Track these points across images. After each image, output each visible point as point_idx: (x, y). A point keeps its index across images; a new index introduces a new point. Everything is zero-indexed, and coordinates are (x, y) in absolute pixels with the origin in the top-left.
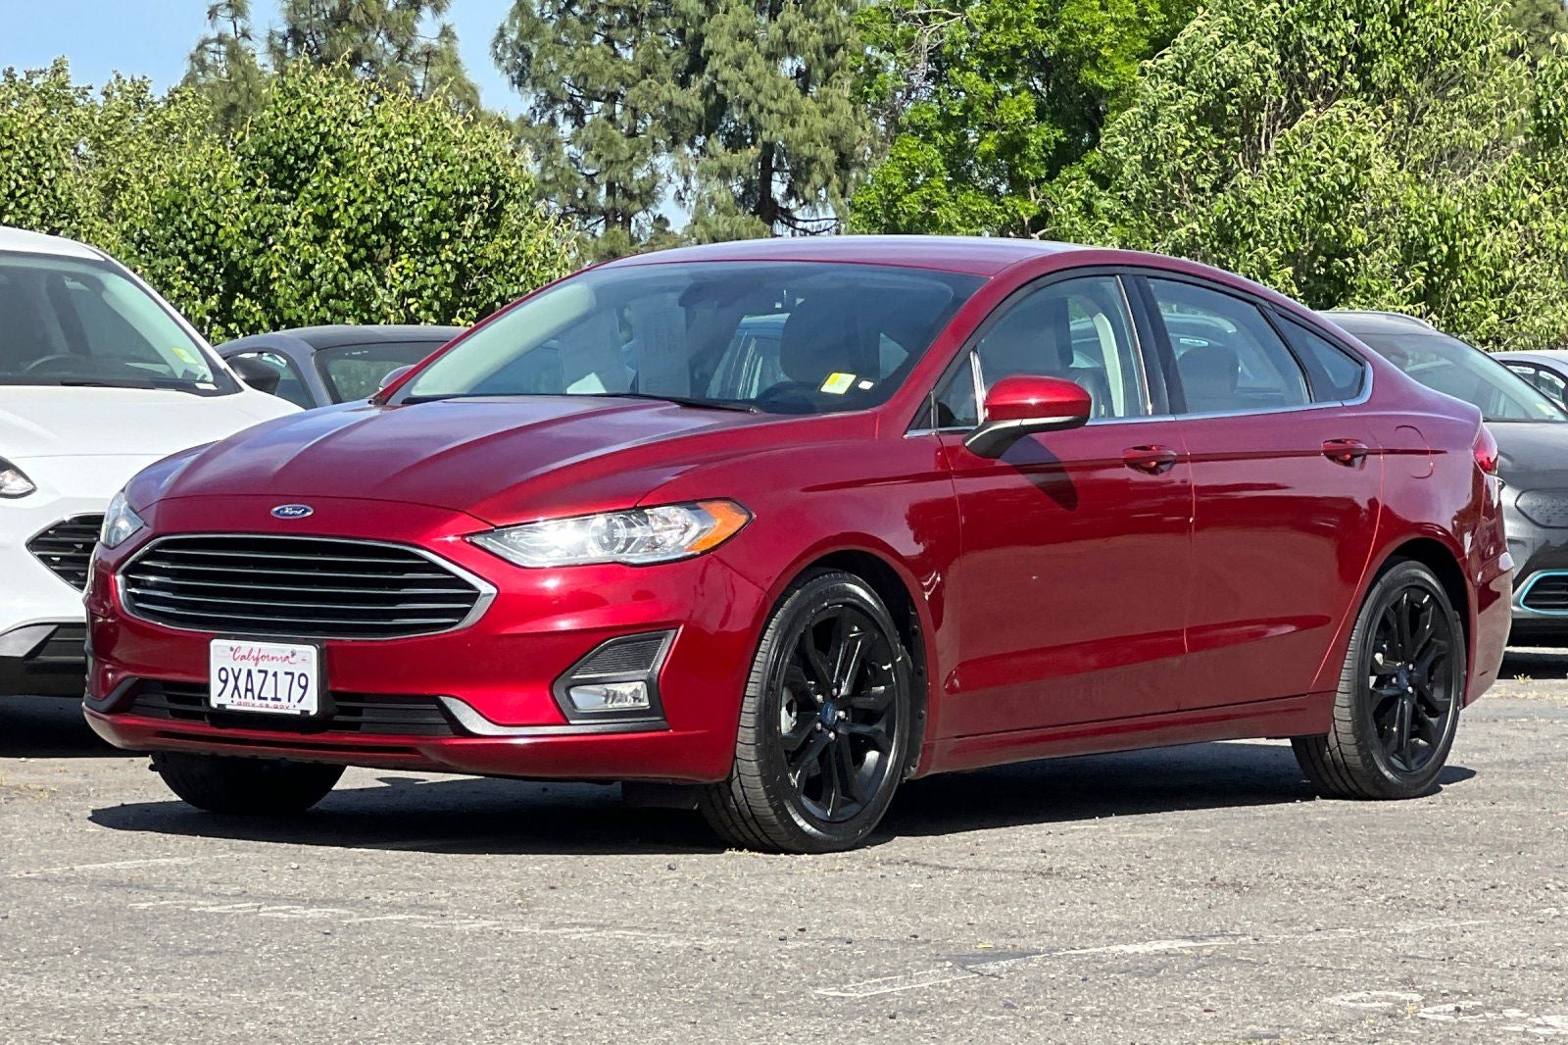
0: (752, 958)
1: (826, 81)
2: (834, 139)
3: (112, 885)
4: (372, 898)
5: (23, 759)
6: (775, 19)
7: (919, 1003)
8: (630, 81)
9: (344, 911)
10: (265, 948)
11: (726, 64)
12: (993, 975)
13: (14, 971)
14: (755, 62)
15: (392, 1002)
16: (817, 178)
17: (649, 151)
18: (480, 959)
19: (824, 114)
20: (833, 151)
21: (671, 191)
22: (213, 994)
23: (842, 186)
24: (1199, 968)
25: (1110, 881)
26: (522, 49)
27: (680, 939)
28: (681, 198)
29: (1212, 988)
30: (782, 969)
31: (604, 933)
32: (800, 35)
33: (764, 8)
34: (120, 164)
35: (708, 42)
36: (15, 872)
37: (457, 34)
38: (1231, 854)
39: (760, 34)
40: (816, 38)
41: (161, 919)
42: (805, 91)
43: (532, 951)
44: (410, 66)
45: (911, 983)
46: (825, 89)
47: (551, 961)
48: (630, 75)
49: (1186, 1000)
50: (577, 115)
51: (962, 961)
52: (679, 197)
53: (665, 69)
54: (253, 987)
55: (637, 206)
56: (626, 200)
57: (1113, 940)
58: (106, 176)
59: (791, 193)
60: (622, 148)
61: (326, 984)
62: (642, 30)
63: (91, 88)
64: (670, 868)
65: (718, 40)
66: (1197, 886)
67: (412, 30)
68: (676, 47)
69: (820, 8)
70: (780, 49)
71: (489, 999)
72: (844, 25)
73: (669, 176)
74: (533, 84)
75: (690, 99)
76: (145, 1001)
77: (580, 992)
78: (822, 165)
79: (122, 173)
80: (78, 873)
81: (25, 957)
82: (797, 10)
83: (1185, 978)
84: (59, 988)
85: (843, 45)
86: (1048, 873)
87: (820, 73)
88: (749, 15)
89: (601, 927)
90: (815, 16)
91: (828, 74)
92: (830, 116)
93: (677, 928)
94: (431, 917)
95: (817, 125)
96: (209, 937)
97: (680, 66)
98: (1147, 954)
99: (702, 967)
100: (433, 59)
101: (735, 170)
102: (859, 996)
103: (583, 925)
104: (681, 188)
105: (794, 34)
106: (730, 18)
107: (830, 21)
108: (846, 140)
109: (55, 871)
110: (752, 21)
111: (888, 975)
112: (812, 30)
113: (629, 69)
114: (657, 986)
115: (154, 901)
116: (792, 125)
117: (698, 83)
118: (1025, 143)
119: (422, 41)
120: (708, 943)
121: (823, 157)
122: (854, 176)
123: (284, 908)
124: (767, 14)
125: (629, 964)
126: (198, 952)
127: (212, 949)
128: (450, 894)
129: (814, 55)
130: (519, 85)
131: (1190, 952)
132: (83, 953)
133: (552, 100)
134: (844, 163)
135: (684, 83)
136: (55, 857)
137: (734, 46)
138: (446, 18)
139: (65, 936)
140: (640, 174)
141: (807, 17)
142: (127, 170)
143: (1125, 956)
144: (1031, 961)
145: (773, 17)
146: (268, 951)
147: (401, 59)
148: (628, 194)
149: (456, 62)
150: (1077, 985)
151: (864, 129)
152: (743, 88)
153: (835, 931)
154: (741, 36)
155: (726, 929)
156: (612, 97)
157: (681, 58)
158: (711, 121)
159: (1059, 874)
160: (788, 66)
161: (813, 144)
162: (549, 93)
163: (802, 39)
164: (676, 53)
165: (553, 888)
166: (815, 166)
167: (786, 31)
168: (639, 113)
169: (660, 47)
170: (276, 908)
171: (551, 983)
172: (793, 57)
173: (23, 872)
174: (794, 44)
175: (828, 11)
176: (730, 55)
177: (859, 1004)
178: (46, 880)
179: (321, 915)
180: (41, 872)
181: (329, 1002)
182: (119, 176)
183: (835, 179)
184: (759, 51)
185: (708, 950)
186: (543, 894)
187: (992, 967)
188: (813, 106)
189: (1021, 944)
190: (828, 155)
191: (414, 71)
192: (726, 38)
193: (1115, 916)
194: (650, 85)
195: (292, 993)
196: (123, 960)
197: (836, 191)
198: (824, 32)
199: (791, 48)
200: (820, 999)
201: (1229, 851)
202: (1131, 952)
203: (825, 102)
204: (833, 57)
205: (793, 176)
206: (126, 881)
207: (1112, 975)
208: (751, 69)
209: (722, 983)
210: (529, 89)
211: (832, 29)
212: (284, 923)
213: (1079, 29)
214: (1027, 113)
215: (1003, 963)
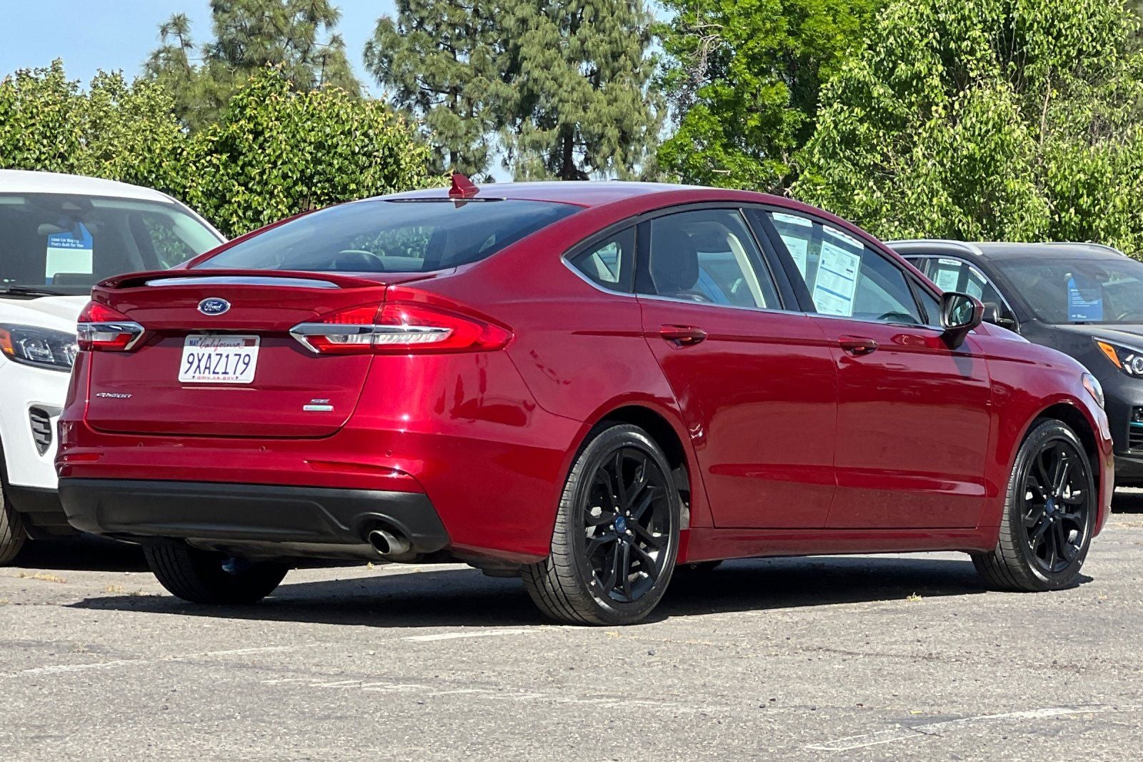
0: (747, 721)
1: (612, 79)
2: (618, 121)
3: (241, 666)
4: (440, 677)
5: (127, 573)
6: (575, 33)
7: (887, 755)
8: (467, 78)
9: (424, 687)
10: (379, 714)
11: (536, 66)
12: (934, 734)
13: (198, 731)
14: (559, 65)
15: (491, 755)
16: (605, 149)
17: (481, 130)
18: (544, 723)
19: (609, 103)
20: (617, 130)
21: (498, 159)
22: (354, 749)
23: (624, 156)
24: (1086, 730)
25: (978, 663)
26: (386, 56)
27: (686, 707)
28: (506, 164)
29: (1104, 745)
30: (773, 729)
31: (627, 703)
32: (593, 45)
33: (566, 26)
34: (110, 139)
35: (523, 50)
36: (165, 656)
37: (344, 42)
38: (1058, 644)
39: (563, 44)
40: (605, 47)
41: (291, 693)
42: (596, 86)
43: (580, 716)
44: (310, 66)
45: (875, 741)
46: (611, 84)
47: (598, 724)
48: (466, 74)
49: (1088, 754)
50: (426, 104)
51: (908, 723)
52: (505, 164)
53: (493, 70)
54: (381, 744)
55: (473, 169)
56: (465, 165)
57: (1011, 709)
58: (99, 148)
59: (587, 161)
60: (460, 128)
61: (436, 742)
62: (475, 41)
63: (78, 81)
64: (650, 654)
65: (530, 49)
66: (1045, 667)
67: (312, 39)
68: (501, 53)
69: (608, 25)
70: (578, 54)
71: (562, 752)
72: (625, 38)
73: (497, 147)
74: (395, 81)
75: (511, 91)
76: (306, 754)
77: (628, 746)
78: (609, 140)
79: (112, 145)
80: (210, 657)
81: (202, 721)
82: (591, 26)
83: (1080, 738)
84: (236, 744)
85: (624, 52)
86: (929, 657)
87: (608, 73)
88: (554, 31)
89: (623, 698)
90: (604, 31)
91: (613, 73)
92: (614, 104)
93: (679, 698)
94: (491, 691)
95: (603, 110)
96: (332, 706)
97: (503, 67)
98: (1041, 719)
99: (712, 728)
100: (328, 60)
101: (545, 144)
102: (840, 750)
103: (608, 697)
104: (506, 156)
105: (589, 45)
106: (540, 33)
107: (615, 34)
108: (626, 122)
109: (195, 656)
110: (557, 34)
111: (855, 734)
112: (602, 41)
113: (466, 70)
114: (686, 742)
115: (278, 678)
116: (585, 109)
117: (518, 80)
118: (781, 121)
119: (318, 47)
120: (709, 710)
121: (610, 134)
122: (632, 148)
123: (379, 684)
124: (568, 29)
125: (658, 726)
126: (328, 717)
127: (339, 714)
128: (496, 673)
129: (603, 60)
130: (386, 83)
131: (1075, 717)
132: (244, 717)
133: (407, 92)
134: (625, 139)
135: (507, 79)
136: (189, 645)
137: (543, 53)
138: (336, 31)
139: (225, 705)
140: (475, 145)
141: (598, 31)
142: (116, 143)
143: (1027, 721)
144: (957, 723)
145: (573, 32)
146: (381, 717)
147: (304, 60)
148: (466, 161)
149: (345, 62)
150: (1000, 742)
151: (640, 114)
152: (549, 84)
153: (797, 701)
154: (548, 46)
155: (716, 699)
156: (455, 91)
157: (505, 61)
158: (526, 106)
159: (938, 658)
160: (585, 67)
161: (601, 125)
162: (405, 86)
163: (595, 48)
164: (501, 57)
165: (572, 669)
166: (604, 141)
167: (583, 42)
168: (472, 101)
169: (488, 53)
170: (372, 684)
171: (604, 741)
172: (588, 61)
173: (171, 657)
174: (589, 52)
175: (613, 27)
176: (540, 59)
177: (842, 756)
178: (191, 663)
179: (408, 689)
180: (184, 657)
181: (443, 755)
182: (110, 147)
183: (619, 151)
184: (562, 57)
185: (711, 715)
186: (564, 673)
187: (930, 728)
188: (602, 97)
189: (945, 710)
190: (613, 132)
191: (314, 69)
192: (537, 48)
193: (999, 690)
194: (480, 81)
195: (413, 748)
196: (275, 723)
197: (619, 158)
198: (610, 43)
199: (587, 54)
200: (811, 752)
201: (1056, 641)
202: (1030, 717)
203: (612, 94)
204: (617, 61)
205: (588, 148)
206: (250, 665)
207: (1024, 735)
208: (556, 70)
209: (733, 740)
210: (393, 85)
211: (616, 41)
212: (384, 696)
213: (817, 36)
214: (783, 98)
215: (938, 725)
